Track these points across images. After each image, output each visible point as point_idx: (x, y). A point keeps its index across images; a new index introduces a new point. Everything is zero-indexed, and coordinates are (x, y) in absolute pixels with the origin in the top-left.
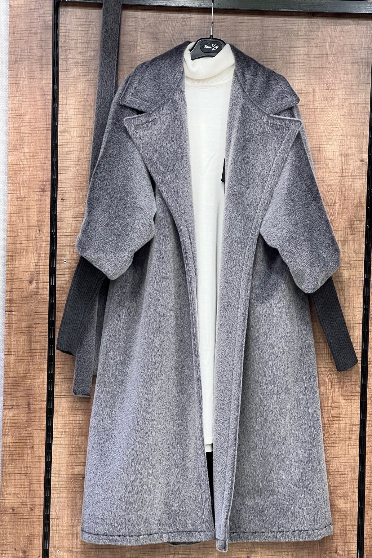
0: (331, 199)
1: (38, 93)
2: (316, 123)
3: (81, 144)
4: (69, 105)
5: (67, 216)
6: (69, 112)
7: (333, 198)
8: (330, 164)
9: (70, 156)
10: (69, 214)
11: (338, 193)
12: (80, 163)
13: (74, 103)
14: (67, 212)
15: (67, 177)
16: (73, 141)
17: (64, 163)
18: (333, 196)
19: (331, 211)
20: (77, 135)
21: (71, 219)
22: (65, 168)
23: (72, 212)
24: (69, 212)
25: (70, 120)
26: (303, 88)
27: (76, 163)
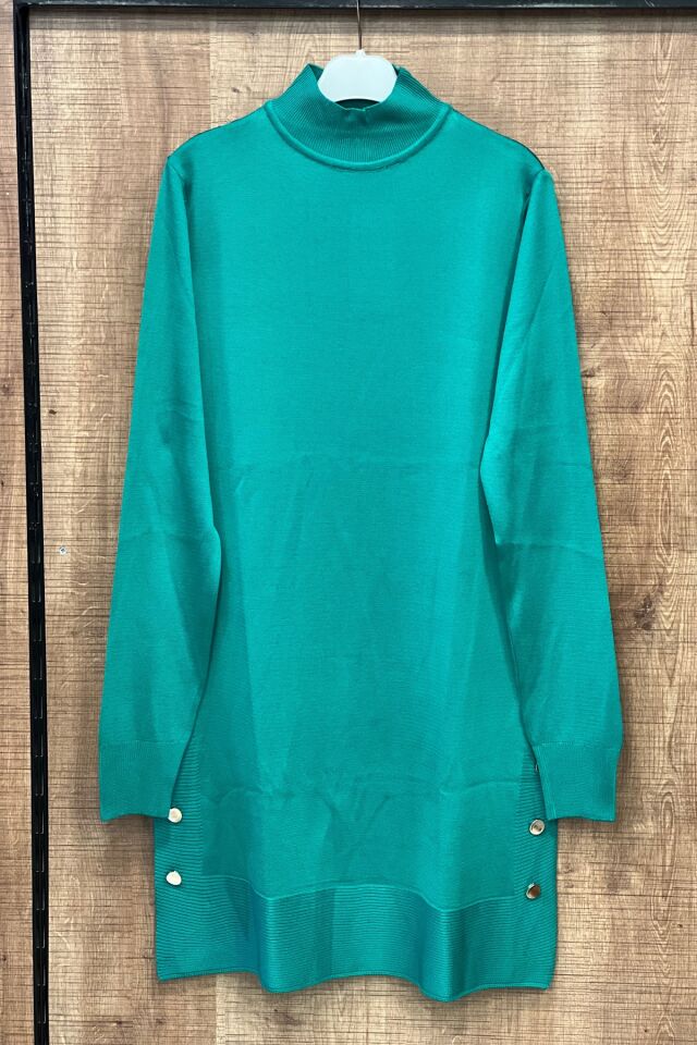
0: (666, 396)
2: (629, 221)
3: (89, 285)
4: (59, 195)
5: (64, 449)
6: (58, 214)
7: (670, 395)
8: (662, 317)
9: (65, 313)
10: (68, 445)
11: (682, 384)
12: (88, 329)
13: (68, 192)
14: (63, 440)
15: (61, 362)
16: (69, 279)
17: (53, 329)
18: (671, 391)
19: (667, 425)
20: (80, 265)
21: (72, 455)
22: (54, 341)
23: (75, 440)
24: (68, 440)
25: (61, 231)
26: (599, 141)
27: (79, 329)
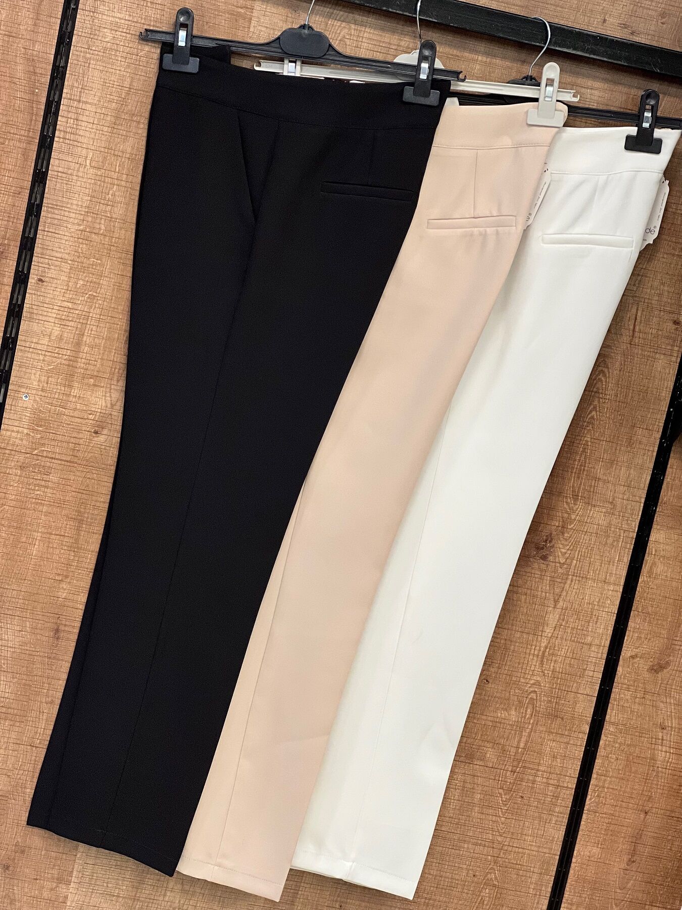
1: (20, 67)
3: (99, 183)
4: (86, 103)
5: (45, 313)
6: (81, 117)
9: (71, 201)
10: (50, 310)
12: (90, 219)
13: (95, 102)
14: (45, 305)
15: (58, 240)
16: (80, 174)
17: (56, 212)
20: (93, 164)
21: (52, 320)
22: (56, 222)
23: (57, 308)
24: (51, 306)
25: (81, 133)
27: (82, 217)
